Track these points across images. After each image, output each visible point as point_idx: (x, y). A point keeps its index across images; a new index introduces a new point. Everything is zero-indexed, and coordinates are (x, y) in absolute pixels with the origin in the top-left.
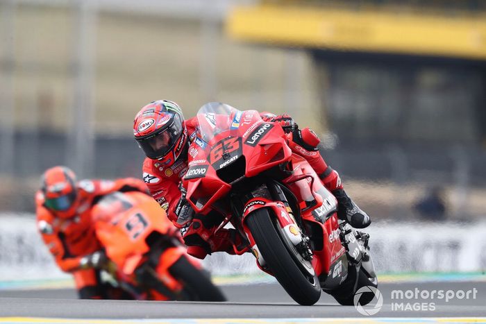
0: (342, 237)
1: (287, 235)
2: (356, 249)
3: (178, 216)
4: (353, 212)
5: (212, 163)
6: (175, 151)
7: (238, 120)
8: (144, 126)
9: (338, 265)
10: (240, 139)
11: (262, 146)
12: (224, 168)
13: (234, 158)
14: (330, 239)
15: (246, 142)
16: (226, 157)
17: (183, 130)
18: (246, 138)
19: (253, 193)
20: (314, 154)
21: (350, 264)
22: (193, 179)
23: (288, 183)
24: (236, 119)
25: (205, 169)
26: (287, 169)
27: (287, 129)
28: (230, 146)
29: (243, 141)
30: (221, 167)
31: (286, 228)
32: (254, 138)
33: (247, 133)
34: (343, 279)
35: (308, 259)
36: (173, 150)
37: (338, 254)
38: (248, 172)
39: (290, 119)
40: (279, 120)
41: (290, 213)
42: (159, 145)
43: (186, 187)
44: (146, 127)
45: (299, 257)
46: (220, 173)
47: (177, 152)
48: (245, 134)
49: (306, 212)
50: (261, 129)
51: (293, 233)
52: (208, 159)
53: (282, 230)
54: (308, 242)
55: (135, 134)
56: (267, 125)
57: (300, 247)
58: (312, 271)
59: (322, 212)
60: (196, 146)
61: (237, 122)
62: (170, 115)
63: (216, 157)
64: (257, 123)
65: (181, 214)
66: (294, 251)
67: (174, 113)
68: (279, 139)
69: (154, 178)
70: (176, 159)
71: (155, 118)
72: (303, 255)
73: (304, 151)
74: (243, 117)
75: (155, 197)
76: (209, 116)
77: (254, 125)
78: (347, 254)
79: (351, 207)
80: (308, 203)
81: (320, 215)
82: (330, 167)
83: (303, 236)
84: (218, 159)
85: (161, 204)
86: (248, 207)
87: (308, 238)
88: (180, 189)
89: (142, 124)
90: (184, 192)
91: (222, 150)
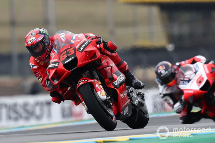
0: (128, 95)
1: (99, 96)
2: (137, 100)
3: (47, 85)
4: (135, 81)
5: (61, 61)
6: (46, 53)
7: (74, 39)
8: (30, 41)
9: (126, 108)
10: (75, 49)
11: (86, 52)
12: (67, 63)
13: (72, 58)
14: (122, 96)
15: (77, 50)
16: (68, 58)
17: (50, 43)
18: (78, 48)
19: (82, 75)
20: (114, 54)
21: (133, 108)
22: (52, 68)
23: (100, 69)
24: (73, 38)
25: (58, 64)
26: (99, 62)
27: (98, 43)
28: (70, 52)
29: (76, 50)
30: (66, 62)
31: (99, 93)
32: (82, 48)
33: (78, 45)
34: (129, 115)
35: (110, 107)
36: (45, 52)
37: (126, 103)
38: (79, 65)
39: (100, 38)
40: (95, 38)
41: (100, 84)
42: (38, 51)
43: (49, 72)
44: (31, 42)
45: (105, 107)
46: (65, 65)
47: (47, 53)
48: (77, 46)
49: (109, 83)
50: (85, 43)
51: (102, 95)
52: (59, 59)
53: (96, 93)
54: (110, 99)
55: (26, 45)
56: (88, 41)
57: (106, 102)
58: (112, 113)
59: (117, 83)
60: (54, 52)
61: (73, 40)
62: (43, 35)
63: (63, 58)
64: (83, 40)
65: (48, 84)
66: (102, 104)
67: (45, 34)
68: (94, 48)
69: (35, 66)
70: (46, 57)
71: (36, 37)
72: (108, 105)
73: (109, 53)
74: (76, 37)
75: (36, 75)
76: (62, 35)
77: (82, 41)
78: (132, 103)
79: (134, 79)
80: (110, 79)
81: (116, 84)
82: (122, 60)
83: (107, 96)
84: (64, 58)
85: (39, 79)
86: (80, 83)
87: (109, 97)
88: (46, 73)
89: (29, 40)
90: (48, 75)
91: (66, 55)
